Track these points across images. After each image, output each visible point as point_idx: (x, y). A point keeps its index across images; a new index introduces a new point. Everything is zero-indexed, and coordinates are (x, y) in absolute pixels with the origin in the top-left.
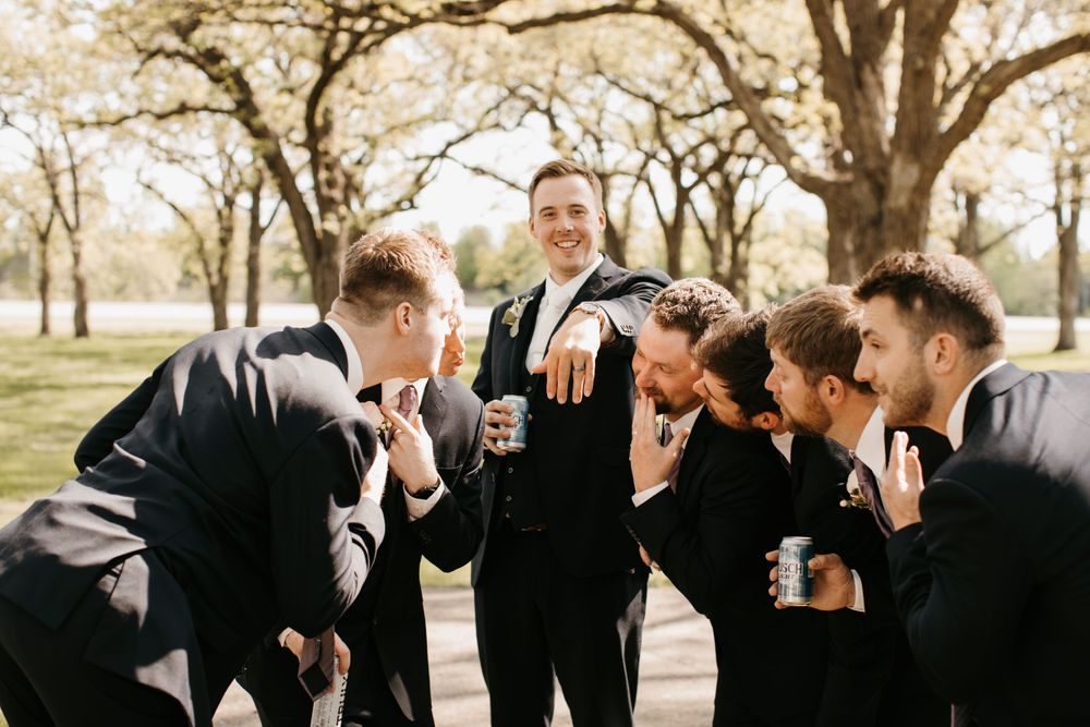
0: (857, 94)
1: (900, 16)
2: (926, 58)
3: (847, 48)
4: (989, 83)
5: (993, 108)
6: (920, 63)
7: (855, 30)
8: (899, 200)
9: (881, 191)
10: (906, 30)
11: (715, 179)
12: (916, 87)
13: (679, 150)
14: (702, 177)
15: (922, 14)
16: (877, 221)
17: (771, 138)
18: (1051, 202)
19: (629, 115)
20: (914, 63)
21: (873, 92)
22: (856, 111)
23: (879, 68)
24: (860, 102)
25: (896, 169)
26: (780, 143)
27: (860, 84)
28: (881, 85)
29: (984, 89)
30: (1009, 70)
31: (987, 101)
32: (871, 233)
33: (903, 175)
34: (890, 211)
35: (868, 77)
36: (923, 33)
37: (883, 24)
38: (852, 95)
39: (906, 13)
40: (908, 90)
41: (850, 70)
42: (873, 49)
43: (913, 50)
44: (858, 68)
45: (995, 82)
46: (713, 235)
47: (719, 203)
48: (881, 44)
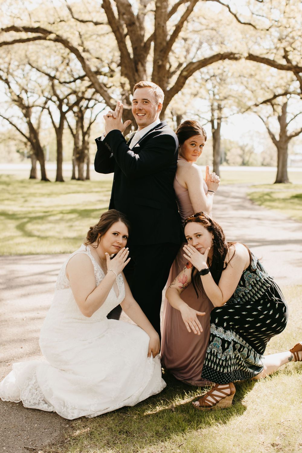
0: (136, 74)
1: (152, 44)
2: (162, 61)
3: (132, 56)
4: (187, 71)
5: (187, 82)
6: (160, 63)
7: (135, 49)
10: (155, 49)
11: (76, 109)
12: (158, 72)
13: (61, 97)
14: (71, 108)
15: (161, 43)
17: (102, 91)
19: (39, 81)
20: (158, 63)
21: (142, 73)
22: (135, 80)
23: (144, 64)
24: (137, 77)
26: (105, 93)
27: (137, 70)
28: (145, 71)
29: (185, 73)
30: (194, 66)
31: (186, 78)
35: (140, 68)
36: (161, 51)
37: (146, 48)
38: (134, 75)
39: (155, 43)
40: (156, 73)
41: (133, 65)
42: (142, 56)
43: (158, 57)
44: (136, 64)
45: (189, 71)
46: (75, 132)
47: (77, 118)
48: (145, 55)
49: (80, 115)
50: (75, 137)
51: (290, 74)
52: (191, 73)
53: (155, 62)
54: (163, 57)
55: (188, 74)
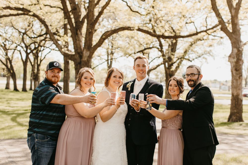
0: (76, 36)
1: (86, 20)
2: (92, 30)
3: (74, 26)
4: (105, 35)
6: (90, 31)
7: (76, 22)
8: (85, 59)
9: (81, 57)
10: (87, 23)
11: (34, 52)
12: (89, 35)
13: (27, 45)
14: (32, 51)
15: (91, 20)
16: (80, 63)
17: (57, 44)
18: (106, 59)
20: (89, 30)
21: (80, 36)
22: (76, 40)
23: (81, 31)
24: (77, 38)
25: (84, 52)
26: (59, 46)
27: (77, 34)
28: (81, 34)
29: (104, 37)
30: (109, 33)
31: (104, 39)
32: (79, 65)
33: (86, 54)
34: (83, 61)
35: (79, 33)
36: (91, 24)
37: (83, 22)
38: (75, 36)
40: (87, 36)
41: (75, 31)
42: (80, 27)
43: (89, 28)
44: (77, 31)
45: (106, 36)
46: (33, 64)
47: (34, 57)
48: (82, 26)
49: (36, 55)
50: (33, 66)
51: (155, 39)
52: (107, 37)
53: (87, 30)
54: (92, 27)
55: (106, 37)
